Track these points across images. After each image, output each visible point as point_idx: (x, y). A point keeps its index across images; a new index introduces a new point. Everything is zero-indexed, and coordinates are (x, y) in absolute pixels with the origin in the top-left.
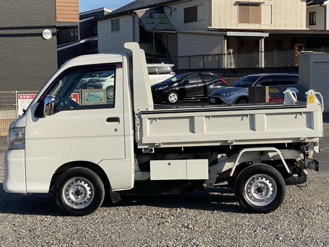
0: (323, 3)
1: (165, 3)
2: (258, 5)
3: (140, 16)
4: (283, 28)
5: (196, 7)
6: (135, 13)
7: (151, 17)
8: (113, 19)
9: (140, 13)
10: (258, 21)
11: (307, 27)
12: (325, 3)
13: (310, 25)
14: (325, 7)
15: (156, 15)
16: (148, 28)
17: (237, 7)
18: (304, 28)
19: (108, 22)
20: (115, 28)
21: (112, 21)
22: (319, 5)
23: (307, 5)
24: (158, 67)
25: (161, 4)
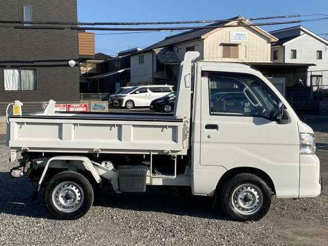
0: (282, 44)
1: (174, 44)
2: (236, 45)
3: (157, 53)
4: (262, 61)
5: (194, 46)
6: (153, 51)
7: (165, 53)
8: (140, 55)
9: (157, 51)
10: (236, 56)
11: (271, 61)
12: (284, 44)
13: (274, 59)
14: (284, 47)
15: (168, 53)
16: (162, 61)
17: (222, 47)
18: (269, 61)
19: (137, 57)
20: (141, 61)
21: (139, 56)
22: (279, 46)
23: (271, 46)
24: (162, 88)
25: (172, 44)
